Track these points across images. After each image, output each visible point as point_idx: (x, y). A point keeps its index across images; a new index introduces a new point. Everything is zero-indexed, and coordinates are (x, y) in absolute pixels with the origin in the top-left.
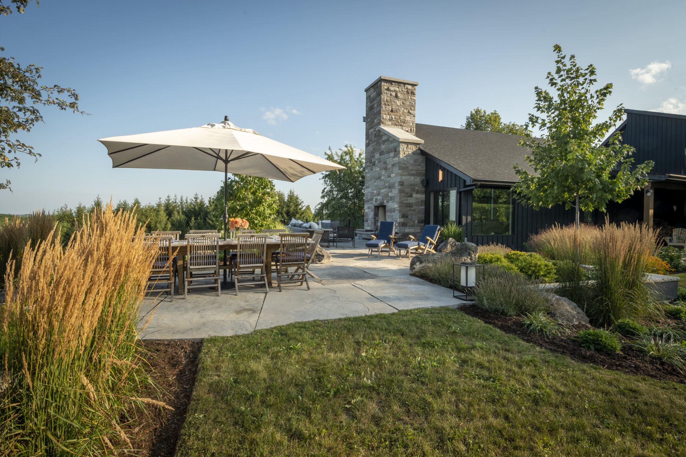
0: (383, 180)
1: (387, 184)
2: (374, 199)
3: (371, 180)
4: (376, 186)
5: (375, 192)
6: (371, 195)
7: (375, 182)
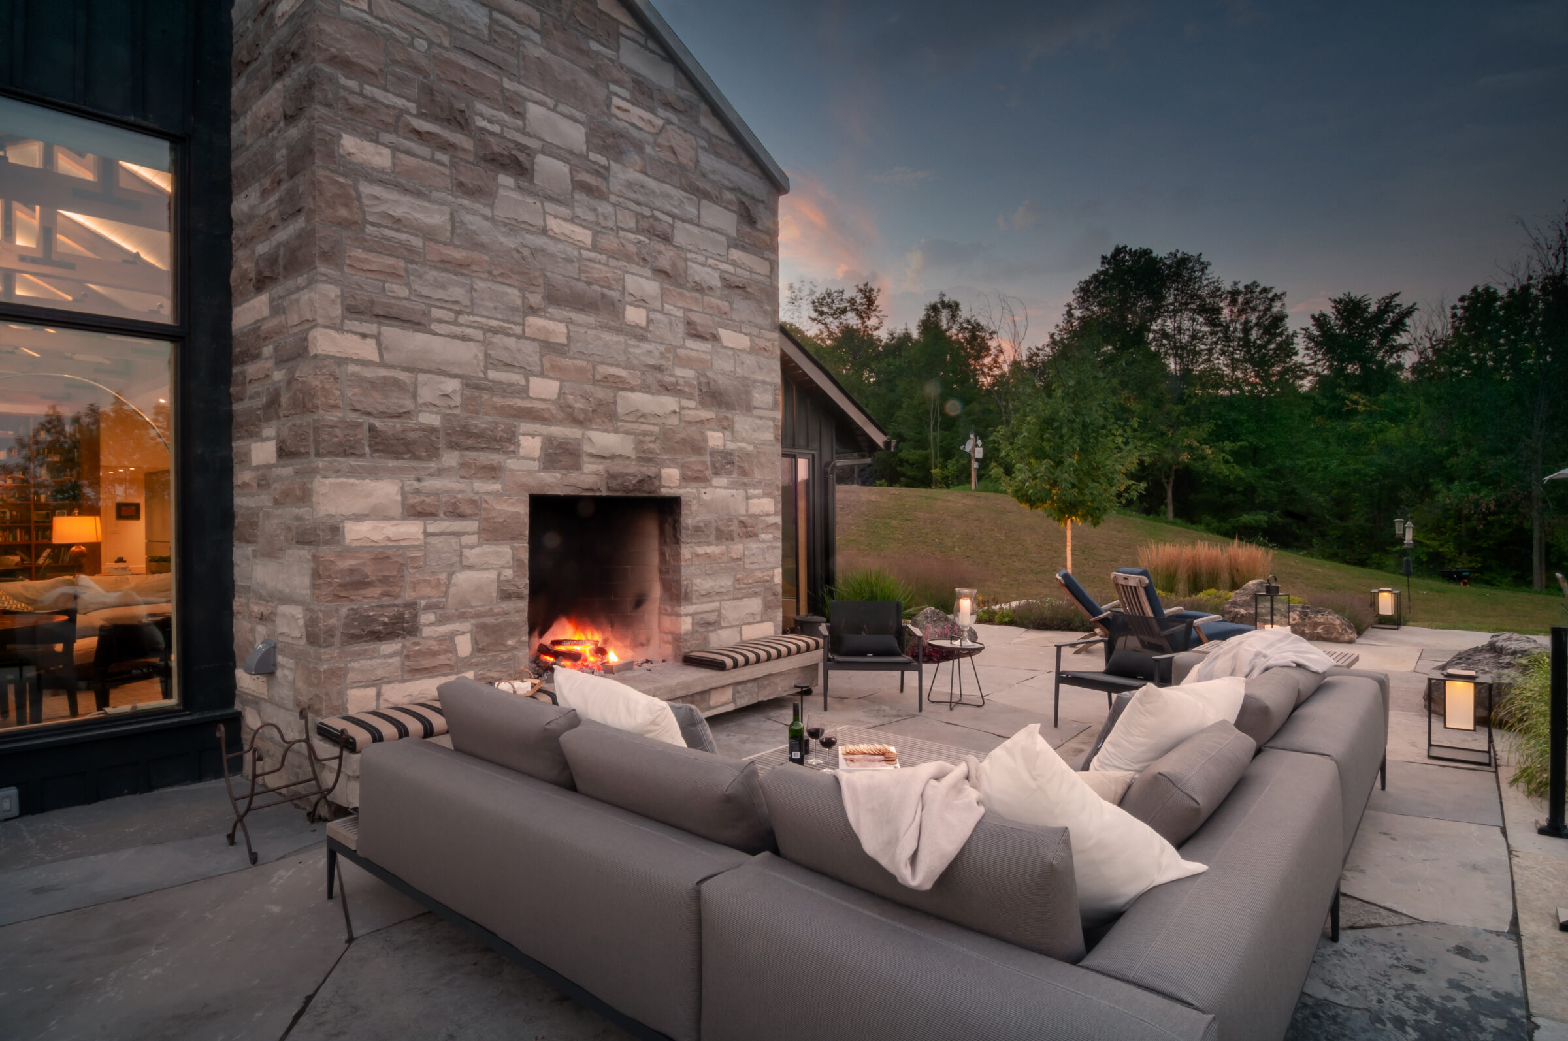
0: (640, 334)
1: (684, 374)
2: (531, 445)
3: (459, 268)
4: (548, 346)
5: (544, 388)
6: (469, 404)
7: (533, 311)
